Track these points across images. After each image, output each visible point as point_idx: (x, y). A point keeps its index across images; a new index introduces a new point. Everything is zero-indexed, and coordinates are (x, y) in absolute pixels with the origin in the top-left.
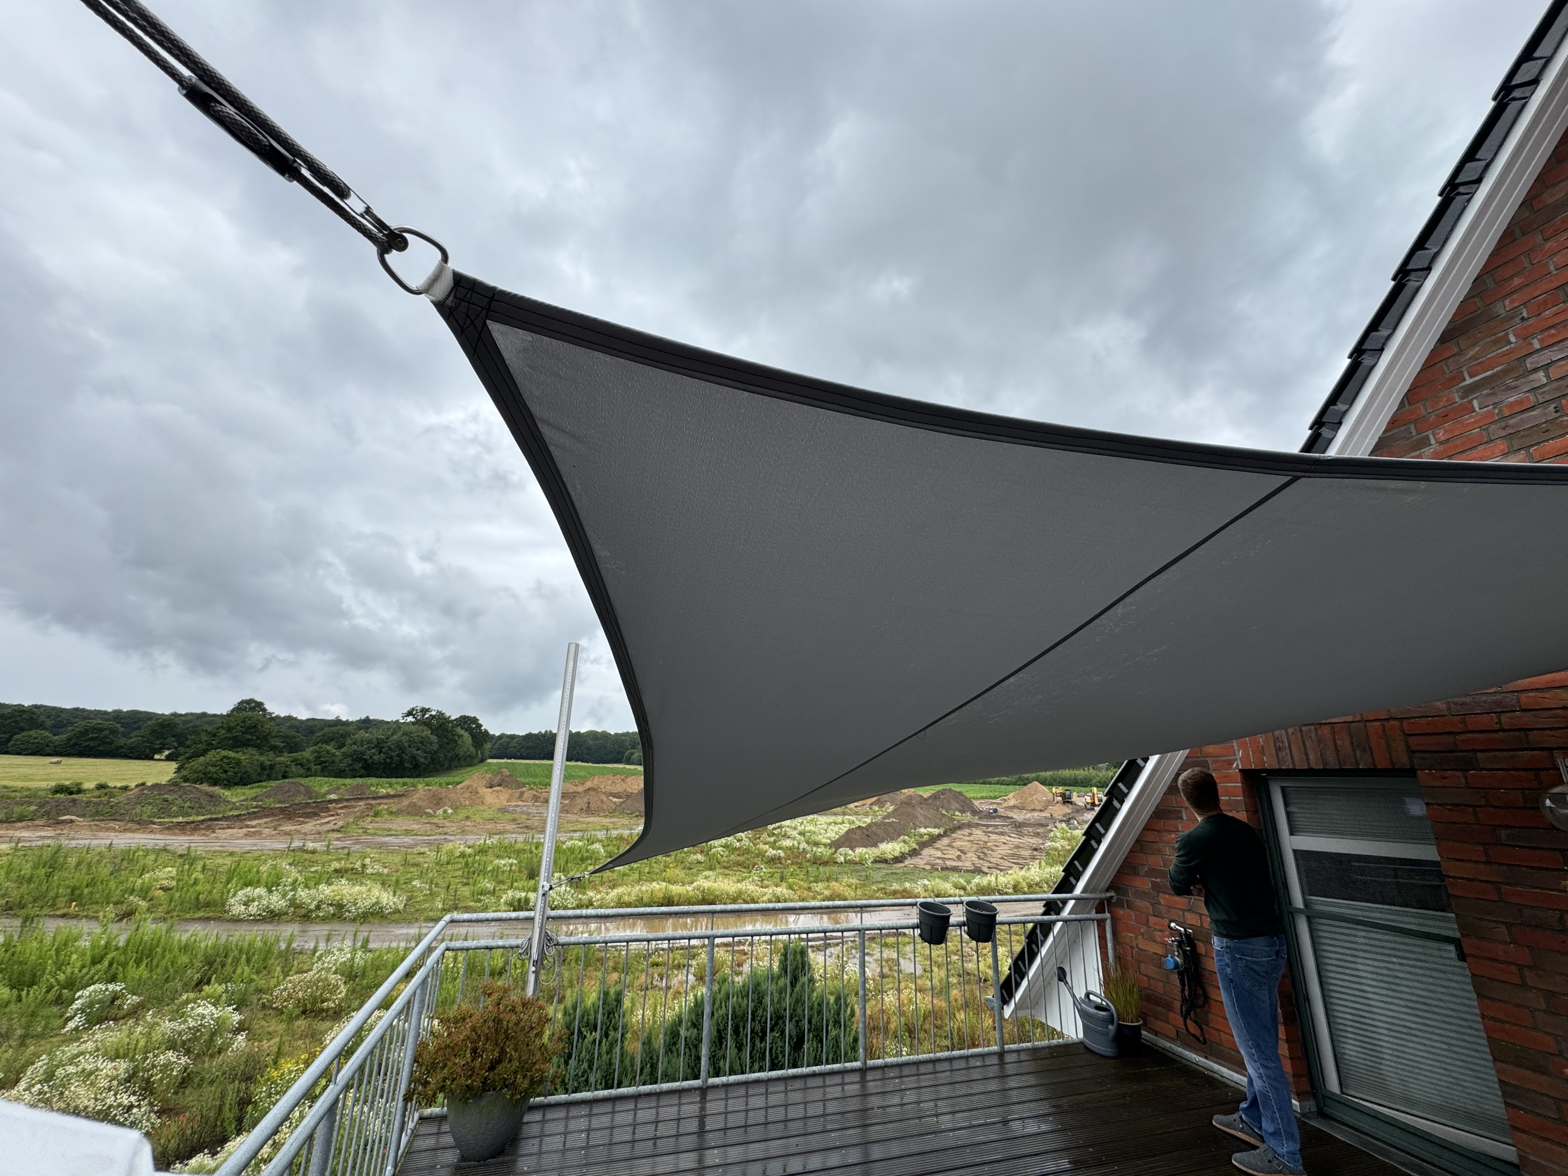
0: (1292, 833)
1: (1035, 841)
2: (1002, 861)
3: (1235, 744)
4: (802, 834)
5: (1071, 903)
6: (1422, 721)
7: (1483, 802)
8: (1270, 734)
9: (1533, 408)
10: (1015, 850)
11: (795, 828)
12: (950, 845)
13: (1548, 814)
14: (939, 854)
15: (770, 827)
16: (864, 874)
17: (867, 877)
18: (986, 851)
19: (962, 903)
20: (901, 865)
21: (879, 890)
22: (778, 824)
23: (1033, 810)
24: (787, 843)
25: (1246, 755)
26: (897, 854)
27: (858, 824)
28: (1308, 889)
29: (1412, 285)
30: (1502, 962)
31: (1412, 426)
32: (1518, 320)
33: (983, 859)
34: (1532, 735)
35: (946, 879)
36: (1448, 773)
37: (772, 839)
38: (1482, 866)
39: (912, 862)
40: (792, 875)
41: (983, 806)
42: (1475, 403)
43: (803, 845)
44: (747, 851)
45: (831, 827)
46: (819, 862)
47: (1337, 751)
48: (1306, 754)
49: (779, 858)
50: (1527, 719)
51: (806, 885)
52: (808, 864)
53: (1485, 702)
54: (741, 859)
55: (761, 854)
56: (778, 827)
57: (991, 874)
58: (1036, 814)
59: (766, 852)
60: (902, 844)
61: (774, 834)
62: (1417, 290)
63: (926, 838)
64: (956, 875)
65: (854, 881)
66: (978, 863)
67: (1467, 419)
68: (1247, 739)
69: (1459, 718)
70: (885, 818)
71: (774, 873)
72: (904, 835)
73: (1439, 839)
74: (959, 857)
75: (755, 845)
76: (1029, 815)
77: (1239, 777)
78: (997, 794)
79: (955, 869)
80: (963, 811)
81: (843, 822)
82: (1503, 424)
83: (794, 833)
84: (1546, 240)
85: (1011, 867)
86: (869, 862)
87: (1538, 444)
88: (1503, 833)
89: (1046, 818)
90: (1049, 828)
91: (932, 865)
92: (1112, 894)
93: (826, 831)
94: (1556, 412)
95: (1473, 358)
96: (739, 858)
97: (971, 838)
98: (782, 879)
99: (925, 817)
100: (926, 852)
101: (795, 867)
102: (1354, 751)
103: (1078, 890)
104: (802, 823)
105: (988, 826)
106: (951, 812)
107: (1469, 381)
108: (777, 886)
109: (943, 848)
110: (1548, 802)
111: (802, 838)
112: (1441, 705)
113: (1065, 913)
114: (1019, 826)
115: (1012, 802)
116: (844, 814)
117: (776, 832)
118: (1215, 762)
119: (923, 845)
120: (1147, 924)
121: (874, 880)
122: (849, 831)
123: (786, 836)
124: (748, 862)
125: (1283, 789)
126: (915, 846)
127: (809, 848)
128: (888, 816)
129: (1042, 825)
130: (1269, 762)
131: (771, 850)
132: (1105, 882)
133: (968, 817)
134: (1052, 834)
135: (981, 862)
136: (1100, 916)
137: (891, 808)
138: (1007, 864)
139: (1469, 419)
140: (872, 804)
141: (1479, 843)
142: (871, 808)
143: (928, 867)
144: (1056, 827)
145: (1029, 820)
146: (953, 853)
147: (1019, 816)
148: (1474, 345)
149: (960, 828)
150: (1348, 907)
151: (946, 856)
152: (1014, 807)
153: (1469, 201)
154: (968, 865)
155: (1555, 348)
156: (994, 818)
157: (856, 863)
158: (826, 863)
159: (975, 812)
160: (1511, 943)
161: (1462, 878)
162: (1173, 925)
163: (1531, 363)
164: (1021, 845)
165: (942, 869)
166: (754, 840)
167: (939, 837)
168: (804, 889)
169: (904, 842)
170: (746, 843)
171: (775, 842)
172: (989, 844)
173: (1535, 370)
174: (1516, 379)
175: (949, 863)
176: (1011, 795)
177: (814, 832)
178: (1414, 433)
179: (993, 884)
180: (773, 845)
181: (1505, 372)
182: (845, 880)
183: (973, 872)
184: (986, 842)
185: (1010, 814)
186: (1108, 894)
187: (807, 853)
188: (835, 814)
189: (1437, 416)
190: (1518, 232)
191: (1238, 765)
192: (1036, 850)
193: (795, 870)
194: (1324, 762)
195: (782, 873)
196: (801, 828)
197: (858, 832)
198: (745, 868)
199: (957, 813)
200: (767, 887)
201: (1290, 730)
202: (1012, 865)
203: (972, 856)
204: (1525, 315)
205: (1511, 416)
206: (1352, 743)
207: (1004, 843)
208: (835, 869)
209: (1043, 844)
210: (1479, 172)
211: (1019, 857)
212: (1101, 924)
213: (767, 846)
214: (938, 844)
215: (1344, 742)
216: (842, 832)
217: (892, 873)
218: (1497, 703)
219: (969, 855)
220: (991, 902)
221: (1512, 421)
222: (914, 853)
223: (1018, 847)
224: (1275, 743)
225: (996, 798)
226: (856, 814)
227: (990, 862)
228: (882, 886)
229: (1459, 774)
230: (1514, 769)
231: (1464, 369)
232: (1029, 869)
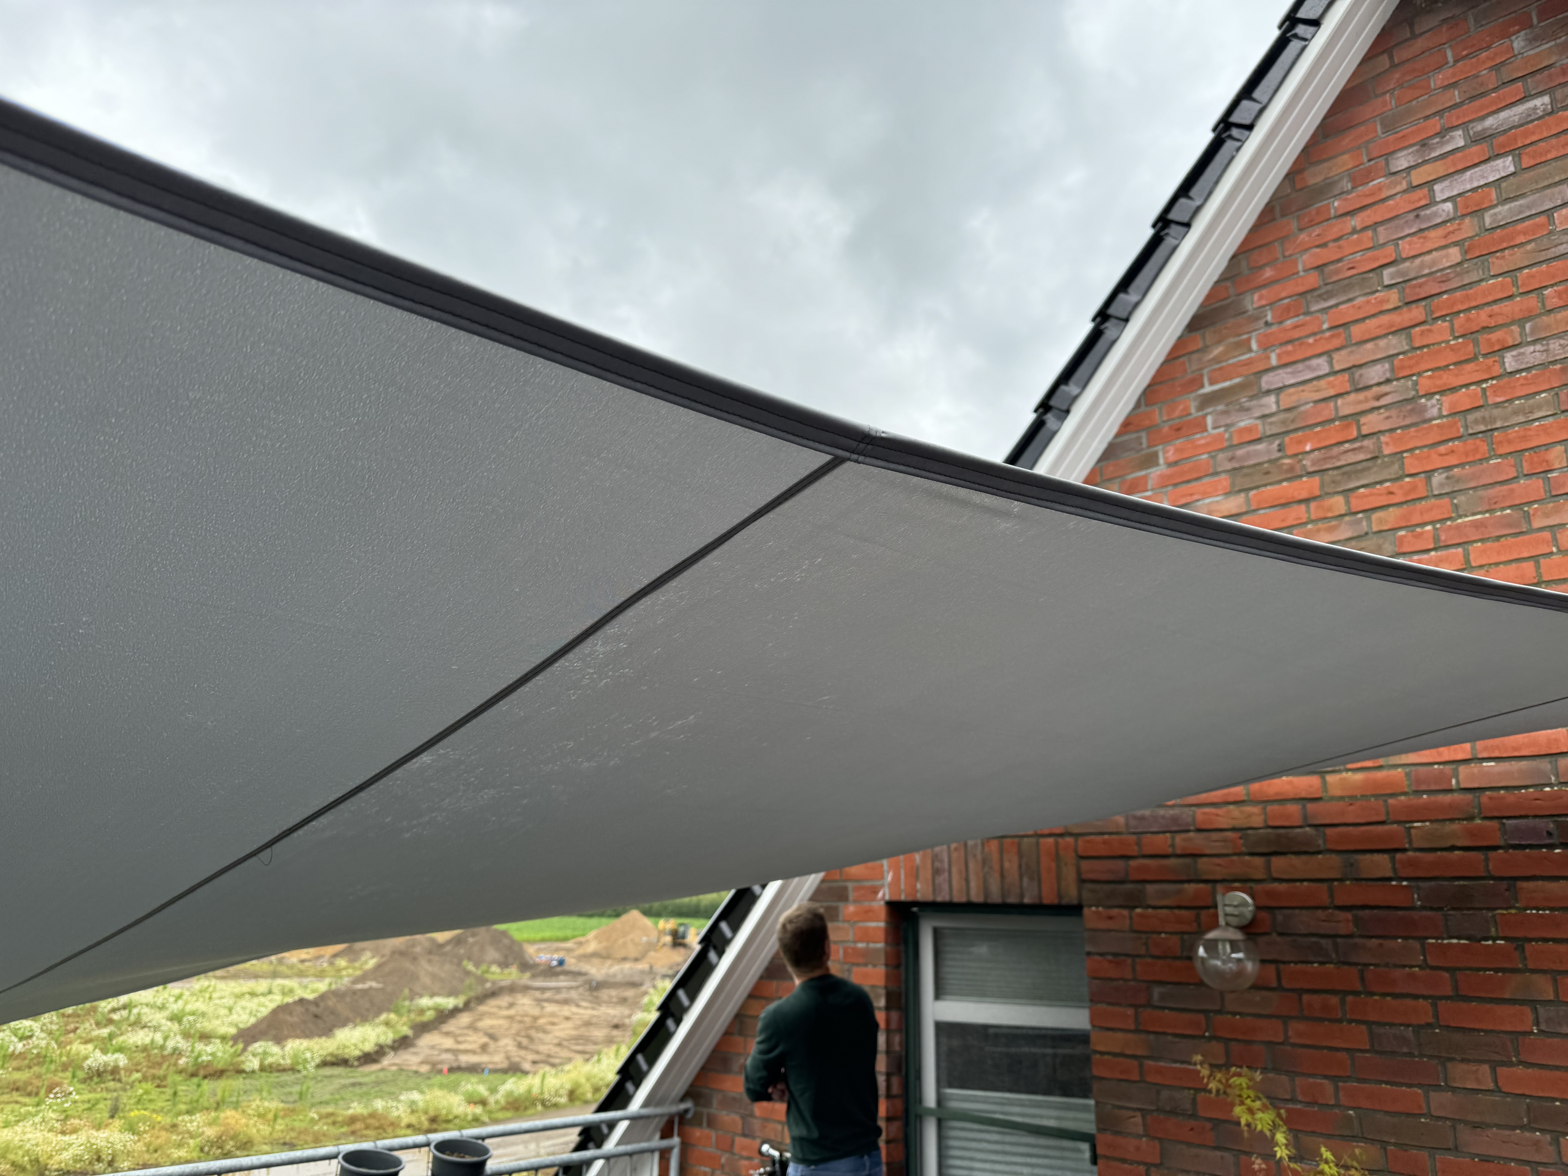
0: (939, 994)
1: (614, 1012)
2: (557, 1049)
3: (885, 863)
4: (176, 1018)
5: (622, 1126)
6: (1099, 838)
7: (1142, 951)
8: (929, 851)
9: (1258, 440)
10: (583, 1029)
11: (162, 1008)
12: (472, 1027)
13: (1198, 965)
14: (449, 1043)
15: (105, 1005)
16: (297, 1088)
17: (301, 1095)
18: (533, 1033)
19: (427, 1145)
20: (375, 1067)
21: (321, 1117)
22: (124, 999)
23: (624, 959)
24: (140, 1037)
25: (897, 878)
26: (369, 1047)
27: (300, 993)
28: (946, 1079)
29: (1169, 242)
30: (1132, 1162)
31: (1144, 435)
32: (1261, 323)
33: (526, 1048)
34: (1202, 862)
35: (453, 1088)
36: (1115, 912)
37: (105, 1032)
38: (1130, 1036)
39: (397, 1060)
40: (139, 1101)
41: (543, 956)
42: (1209, 420)
43: (177, 1041)
44: (41, 1059)
45: (243, 1002)
46: (202, 1073)
47: (1002, 876)
48: (967, 881)
49: (115, 1071)
50: (1197, 841)
51: (167, 1120)
52: (178, 1078)
53: (1163, 817)
54: (21, 1076)
55: (72, 1065)
56: (124, 1007)
57: (535, 1073)
58: (627, 966)
59: (86, 1058)
60: (381, 1029)
61: (111, 1021)
62: (1174, 249)
63: (430, 1015)
64: (474, 1079)
65: (273, 1105)
66: (516, 1055)
67: (1199, 439)
68: (901, 857)
69: (1134, 837)
70: (356, 981)
71: (97, 1102)
72: (389, 1010)
73: (1094, 999)
74: (484, 1048)
75: (60, 1045)
76: (616, 968)
77: (883, 913)
78: (569, 933)
79: (473, 1069)
80: (504, 965)
81: (270, 992)
82: (1230, 454)
83: (159, 1018)
84: (1301, 230)
85: (569, 1060)
86: (311, 1066)
87: (1257, 487)
88: (1157, 991)
89: (642, 972)
90: (643, 988)
91: (434, 1064)
92: (688, 1105)
93: (230, 1009)
94: (1279, 450)
95: (1217, 360)
96: (17, 1076)
97: (512, 1012)
98: (114, 1112)
99: (434, 977)
100: (428, 1040)
101: (148, 1086)
102: (1021, 877)
103: (635, 1105)
104: (179, 997)
105: (543, 990)
106: (484, 967)
107: (1208, 389)
108: (98, 1127)
109: (458, 1032)
110: (1201, 951)
111: (175, 1027)
112: (1121, 820)
113: (611, 1145)
114: (595, 987)
115: (592, 947)
116: (275, 975)
117: (116, 1017)
118: (856, 889)
119: (422, 1028)
120: (730, 1149)
121: (315, 1100)
122: (282, 1009)
123: (138, 1024)
124: (36, 1082)
125: (937, 934)
126: (406, 1030)
127: (183, 1044)
128: (363, 978)
129: (634, 985)
130: (923, 892)
131: (98, 1053)
132: (682, 1085)
133: (512, 974)
134: (646, 1000)
135: (523, 1053)
136: (665, 1143)
137: (372, 963)
138: (565, 1053)
139: (1200, 439)
140: (335, 956)
141: (1131, 1006)
142: (331, 964)
143: (424, 1069)
144: (654, 987)
145: (615, 975)
146: (475, 1040)
147: (597, 971)
148: (1219, 342)
149: (493, 994)
150: (985, 1101)
151: (462, 1047)
152: (595, 955)
153: (1238, 149)
154: (498, 1060)
155: (1289, 370)
156: (557, 974)
157: (284, 1070)
158: (219, 1074)
159: (525, 966)
160: (1144, 1136)
161: (1109, 1053)
162: (765, 1148)
163: (1267, 382)
164: (594, 1020)
165: (451, 1070)
166: (61, 1038)
167: (455, 1012)
168: (163, 1128)
169: (387, 1024)
170: (40, 1041)
171: (111, 1037)
172: (541, 1021)
173: (1268, 392)
174: (1252, 398)
175: (465, 1059)
176: (591, 935)
177: (203, 1014)
178: (1145, 445)
179: (536, 1091)
180: (105, 1045)
181: (1241, 387)
182: (256, 1103)
183: (505, 1071)
184: (535, 1018)
185: (585, 967)
186: (683, 1106)
187: (180, 1055)
188: (256, 976)
189: (1171, 427)
190: (1278, 210)
191: (884, 894)
192: (616, 1027)
193: (147, 1092)
194: (986, 891)
195: (117, 1099)
196: (175, 1007)
197: (299, 1009)
198: (29, 1094)
199: (495, 968)
200: (75, 1131)
201: (953, 846)
202: (572, 1055)
203: (507, 1043)
204: (1269, 318)
205: (1241, 445)
206: (1020, 866)
207: (567, 1019)
208: (238, 1083)
209: (630, 1016)
210: (1253, 116)
211: (587, 1040)
212: (665, 1154)
213: (90, 1047)
214: (451, 1026)
215: (1011, 864)
216: (264, 1012)
217: (354, 1085)
218: (1175, 820)
219: (503, 1042)
220: (483, 1139)
221: (1240, 452)
222: (403, 1043)
223: (588, 1024)
224: (933, 862)
225: (565, 939)
226: (301, 974)
227: (537, 1052)
228: (330, 1109)
229: (1125, 912)
230: (1179, 907)
231: (1205, 371)
232: (599, 1061)
